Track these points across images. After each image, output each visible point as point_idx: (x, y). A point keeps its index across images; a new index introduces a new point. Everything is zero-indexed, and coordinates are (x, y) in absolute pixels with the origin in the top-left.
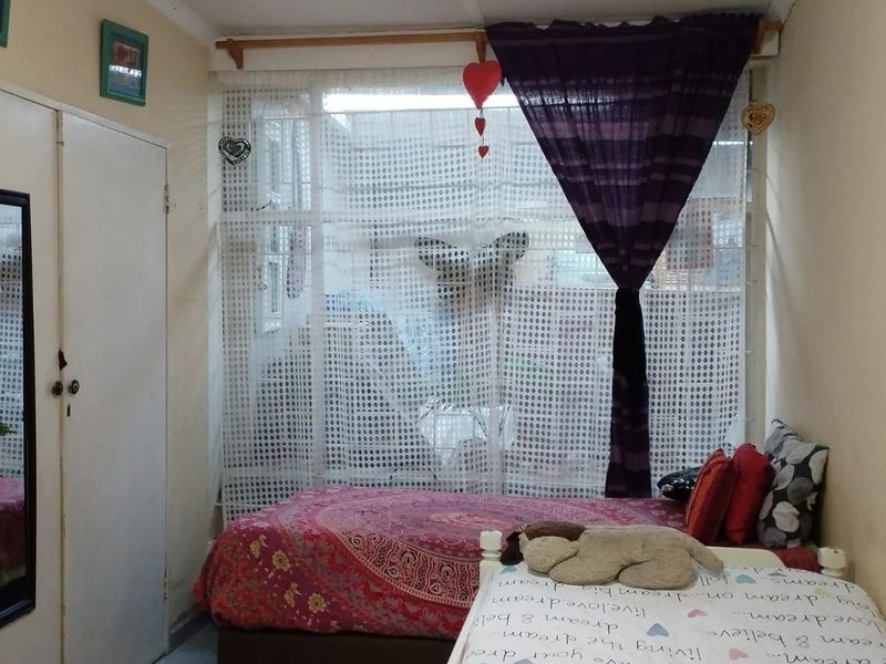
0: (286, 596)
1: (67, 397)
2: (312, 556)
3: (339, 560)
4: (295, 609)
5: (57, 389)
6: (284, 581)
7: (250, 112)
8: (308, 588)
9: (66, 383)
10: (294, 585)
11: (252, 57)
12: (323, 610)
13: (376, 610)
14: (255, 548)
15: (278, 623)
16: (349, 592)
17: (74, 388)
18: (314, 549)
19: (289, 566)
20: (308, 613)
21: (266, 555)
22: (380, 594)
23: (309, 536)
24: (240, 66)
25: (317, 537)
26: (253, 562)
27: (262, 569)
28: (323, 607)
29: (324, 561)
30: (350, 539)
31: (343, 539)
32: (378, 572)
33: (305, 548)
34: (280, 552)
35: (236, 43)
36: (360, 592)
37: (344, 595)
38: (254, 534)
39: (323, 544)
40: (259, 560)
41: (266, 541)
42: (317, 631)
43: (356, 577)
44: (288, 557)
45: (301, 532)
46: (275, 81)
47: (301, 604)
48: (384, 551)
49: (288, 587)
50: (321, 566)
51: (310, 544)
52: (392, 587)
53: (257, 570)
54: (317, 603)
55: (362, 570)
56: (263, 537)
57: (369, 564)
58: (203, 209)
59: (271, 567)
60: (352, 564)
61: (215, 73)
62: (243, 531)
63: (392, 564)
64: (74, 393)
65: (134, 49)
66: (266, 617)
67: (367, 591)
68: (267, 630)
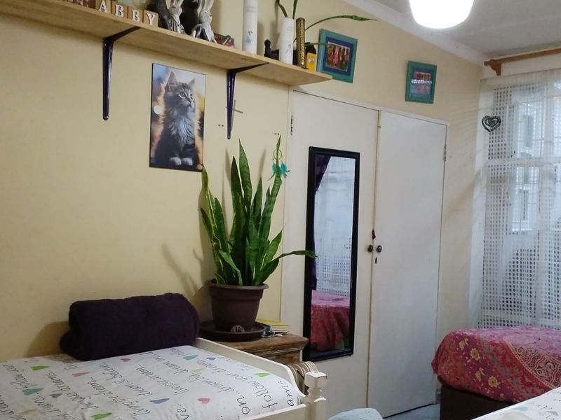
0: (476, 374)
1: (375, 254)
2: (493, 355)
3: (508, 360)
4: (481, 383)
5: (370, 249)
6: (476, 365)
7: (511, 99)
8: (489, 372)
9: (375, 247)
10: (481, 369)
11: (506, 68)
12: (496, 386)
13: (527, 393)
14: (462, 344)
15: (470, 388)
16: (512, 379)
17: (379, 250)
18: (495, 351)
19: (479, 357)
20: (488, 386)
21: (467, 349)
22: (531, 384)
23: (493, 344)
24: (499, 73)
25: (497, 344)
26: (460, 352)
27: (464, 356)
28: (496, 384)
29: (500, 358)
30: (516, 349)
31: (512, 348)
32: (531, 371)
33: (489, 349)
34: (475, 349)
35: (495, 61)
36: (519, 380)
37: (509, 380)
38: (462, 337)
39: (499, 349)
40: (463, 351)
41: (468, 342)
42: (492, 397)
43: (517, 371)
44: (479, 353)
45: (489, 341)
46: (520, 80)
47: (485, 380)
48: (535, 359)
49: (478, 370)
50: (498, 361)
51: (492, 348)
52: (539, 381)
53: (461, 357)
54: (493, 382)
55: (521, 368)
56: (467, 340)
57: (526, 365)
58: (472, 158)
59: (469, 357)
60: (515, 363)
61: (486, 79)
62: (457, 335)
63: (539, 367)
64: (379, 252)
65: (427, 74)
66: (464, 383)
67: (523, 380)
68: (465, 392)
